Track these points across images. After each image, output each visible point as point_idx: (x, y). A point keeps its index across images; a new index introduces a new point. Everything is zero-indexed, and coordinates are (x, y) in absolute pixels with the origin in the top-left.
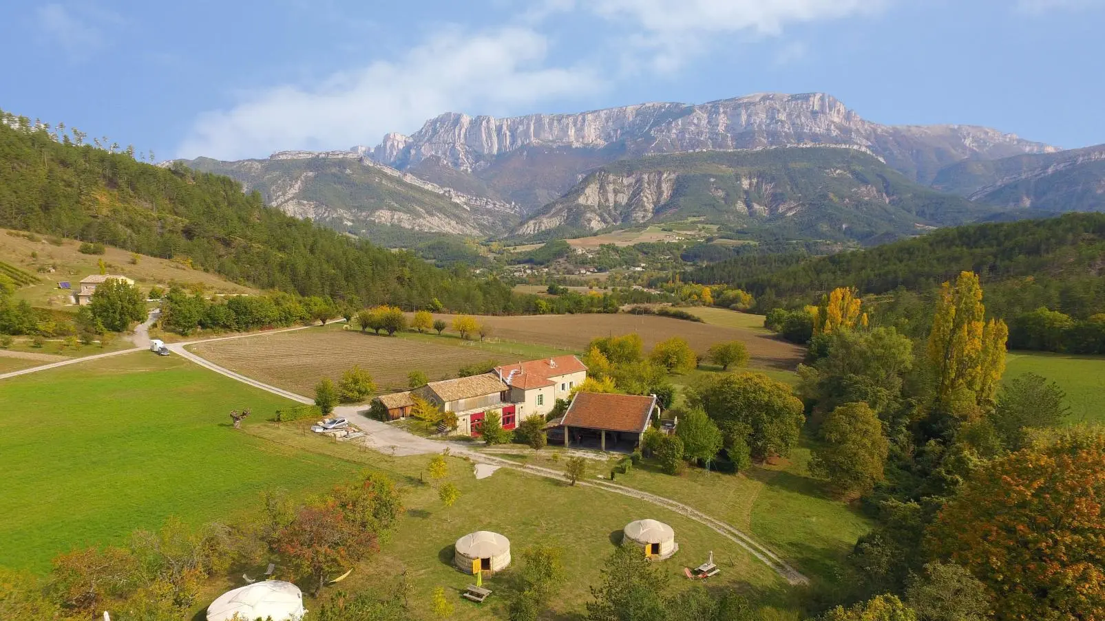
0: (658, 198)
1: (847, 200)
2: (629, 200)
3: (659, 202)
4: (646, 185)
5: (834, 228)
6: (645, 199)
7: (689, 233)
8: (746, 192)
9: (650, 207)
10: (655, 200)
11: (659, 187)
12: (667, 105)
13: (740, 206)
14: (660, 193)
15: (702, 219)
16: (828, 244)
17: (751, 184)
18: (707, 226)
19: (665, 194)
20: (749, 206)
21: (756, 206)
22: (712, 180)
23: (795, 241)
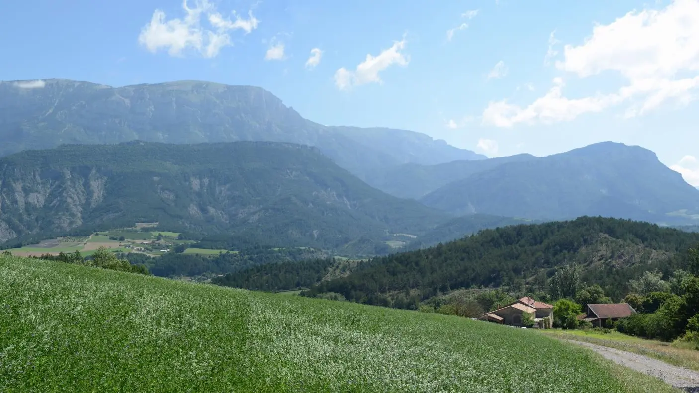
0: (87, 200)
1: (311, 205)
2: (46, 201)
3: (90, 204)
4: (69, 183)
5: (305, 235)
6: (69, 200)
7: (146, 242)
8: (199, 194)
9: (77, 210)
10: (83, 202)
11: (87, 185)
12: (76, 85)
13: (194, 210)
14: (89, 193)
15: (155, 224)
16: (313, 252)
17: (202, 186)
18: (163, 233)
19: (96, 195)
20: (204, 210)
21: (212, 210)
22: (155, 179)
23: (277, 249)
